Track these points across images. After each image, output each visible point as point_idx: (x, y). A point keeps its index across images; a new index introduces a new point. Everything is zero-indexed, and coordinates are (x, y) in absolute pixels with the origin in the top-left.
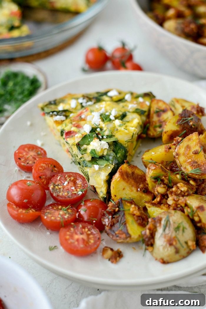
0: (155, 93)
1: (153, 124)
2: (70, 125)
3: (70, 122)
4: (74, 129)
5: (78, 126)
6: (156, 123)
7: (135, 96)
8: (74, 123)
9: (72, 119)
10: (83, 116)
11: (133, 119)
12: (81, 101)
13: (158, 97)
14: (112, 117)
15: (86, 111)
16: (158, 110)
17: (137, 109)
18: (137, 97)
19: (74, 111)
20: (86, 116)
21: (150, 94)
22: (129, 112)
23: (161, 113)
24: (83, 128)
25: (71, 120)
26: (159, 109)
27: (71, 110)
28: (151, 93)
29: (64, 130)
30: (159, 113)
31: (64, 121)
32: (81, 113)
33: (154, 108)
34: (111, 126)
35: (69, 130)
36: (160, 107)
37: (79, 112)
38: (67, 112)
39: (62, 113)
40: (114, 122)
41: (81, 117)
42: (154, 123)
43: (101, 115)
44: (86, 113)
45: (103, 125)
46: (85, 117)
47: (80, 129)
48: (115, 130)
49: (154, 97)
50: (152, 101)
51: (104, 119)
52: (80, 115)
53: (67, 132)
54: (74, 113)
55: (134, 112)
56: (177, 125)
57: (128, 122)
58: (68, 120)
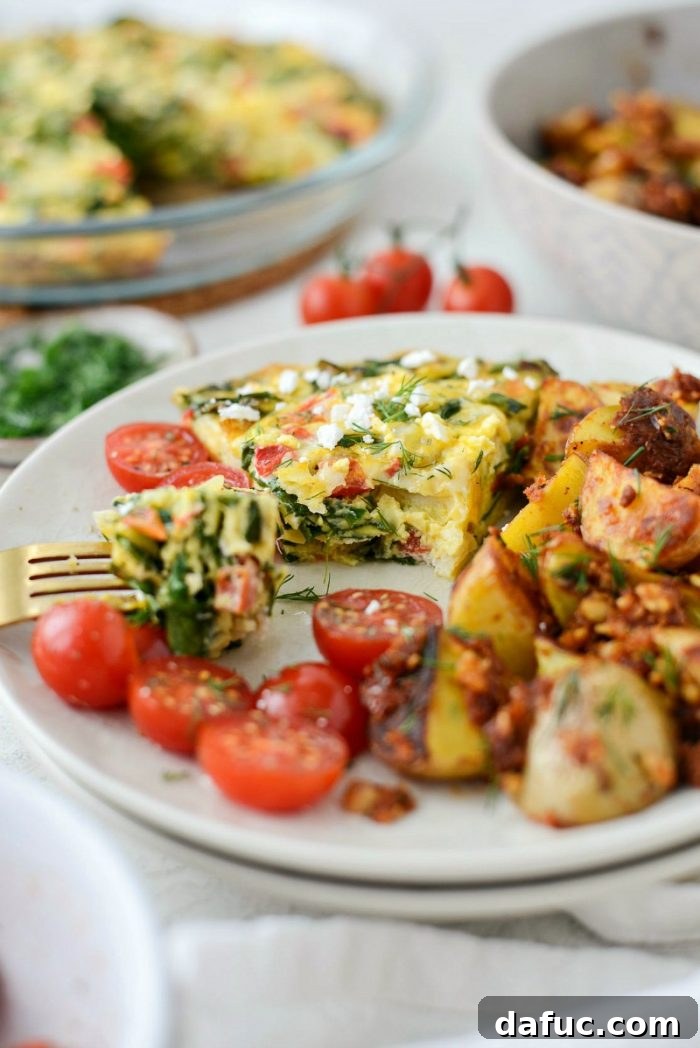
0: (555, 363)
1: (542, 447)
2: (274, 431)
3: (275, 423)
4: (284, 439)
5: (299, 434)
6: (552, 450)
7: (489, 367)
8: (286, 426)
9: (279, 416)
10: (317, 410)
11: (480, 419)
12: (312, 374)
13: (566, 374)
14: (411, 409)
15: (328, 397)
16: (561, 411)
17: (494, 395)
18: (497, 370)
19: (288, 398)
20: (328, 410)
21: (540, 364)
22: (470, 401)
23: (574, 419)
24: (317, 439)
25: (278, 420)
26: (564, 408)
27: (280, 397)
28: (545, 363)
29: (253, 444)
30: (566, 419)
31: (253, 423)
32: (312, 404)
33: (550, 403)
34: (408, 429)
35: (270, 445)
36: (569, 403)
37: (304, 402)
38: (266, 400)
39: (248, 402)
40: (417, 420)
41: (310, 412)
42: (547, 449)
43: (375, 406)
44: (326, 403)
45: (381, 427)
46: (323, 414)
47: (307, 441)
48: (422, 441)
49: (554, 373)
50: (544, 385)
51: (386, 414)
52: (308, 408)
53: (261, 448)
54: (288, 402)
55: (485, 402)
56: (613, 427)
57: (465, 424)
58: (268, 419)
